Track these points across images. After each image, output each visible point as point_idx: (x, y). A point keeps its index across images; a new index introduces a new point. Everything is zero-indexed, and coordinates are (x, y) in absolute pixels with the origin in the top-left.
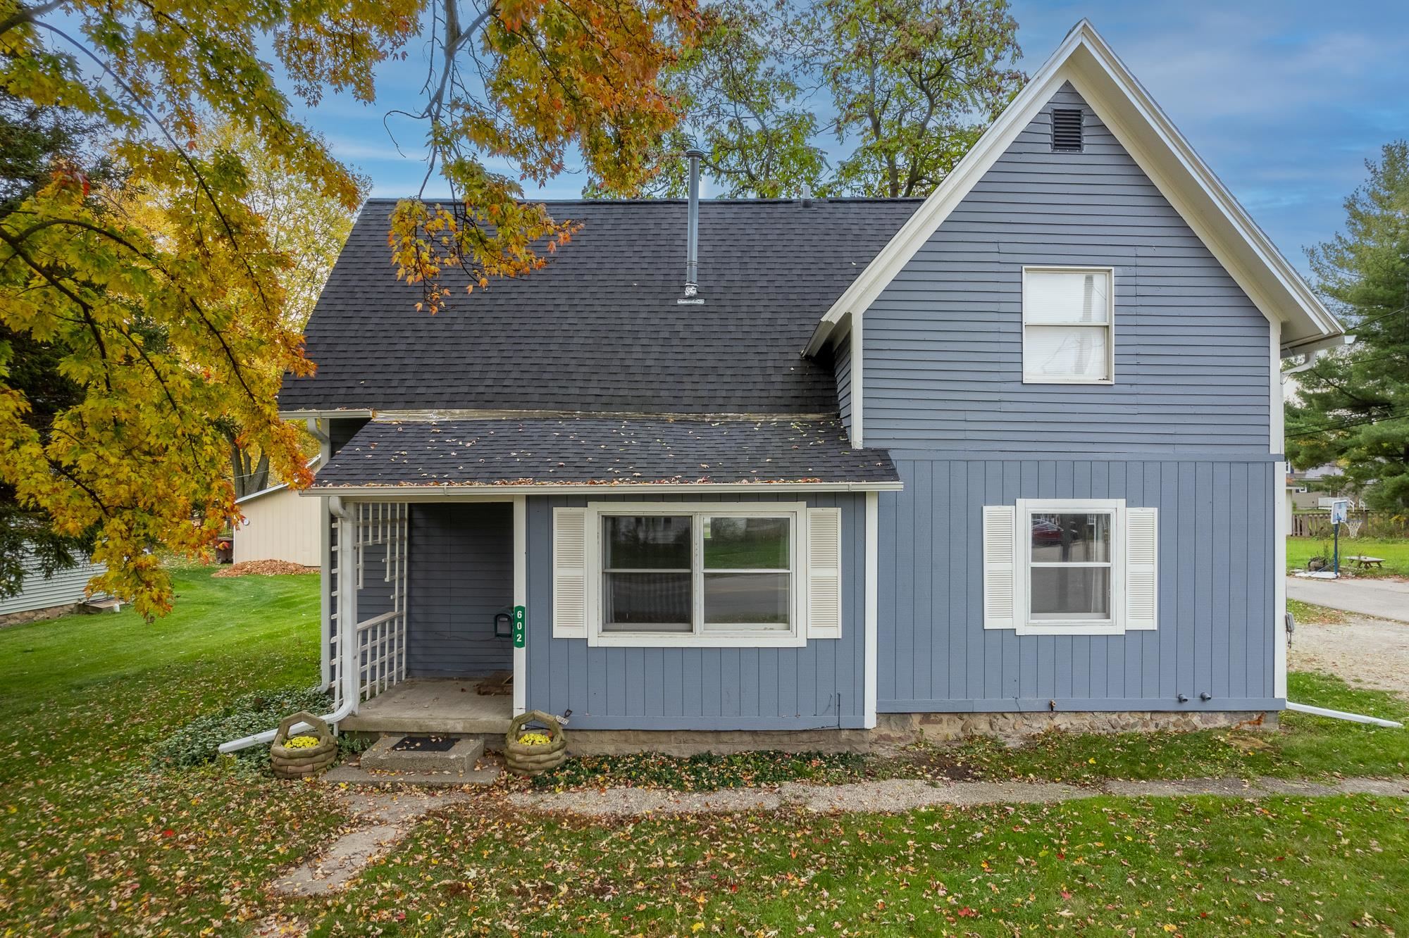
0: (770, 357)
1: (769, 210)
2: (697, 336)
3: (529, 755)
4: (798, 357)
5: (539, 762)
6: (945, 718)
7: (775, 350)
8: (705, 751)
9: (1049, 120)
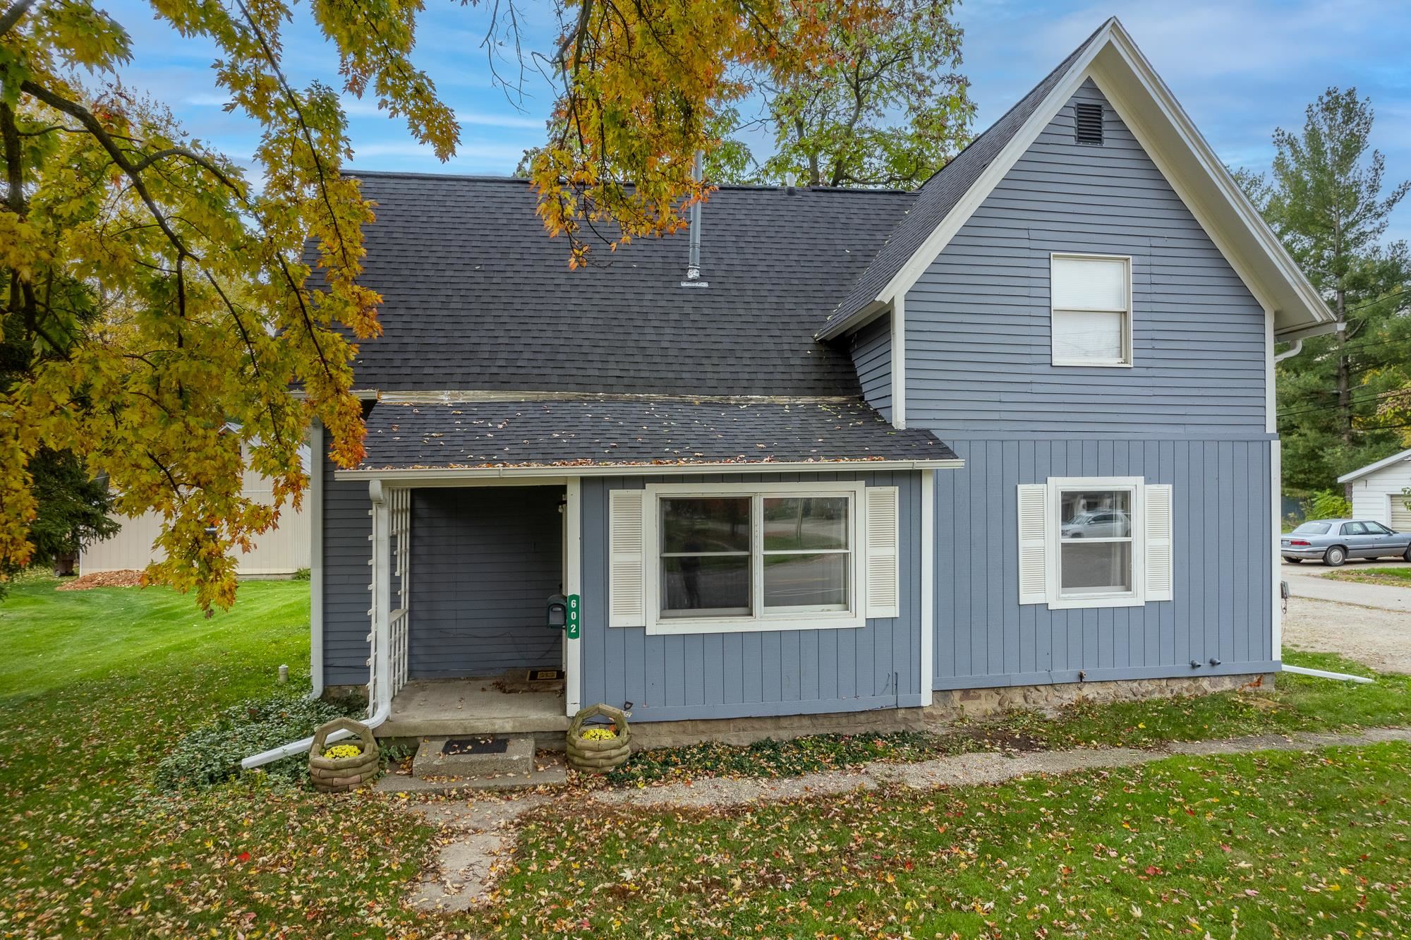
0: (785, 340)
1: (755, 197)
2: (708, 318)
3: (599, 751)
4: (811, 341)
5: (609, 758)
6: (983, 693)
7: (788, 333)
8: (764, 738)
9: (1073, 113)
